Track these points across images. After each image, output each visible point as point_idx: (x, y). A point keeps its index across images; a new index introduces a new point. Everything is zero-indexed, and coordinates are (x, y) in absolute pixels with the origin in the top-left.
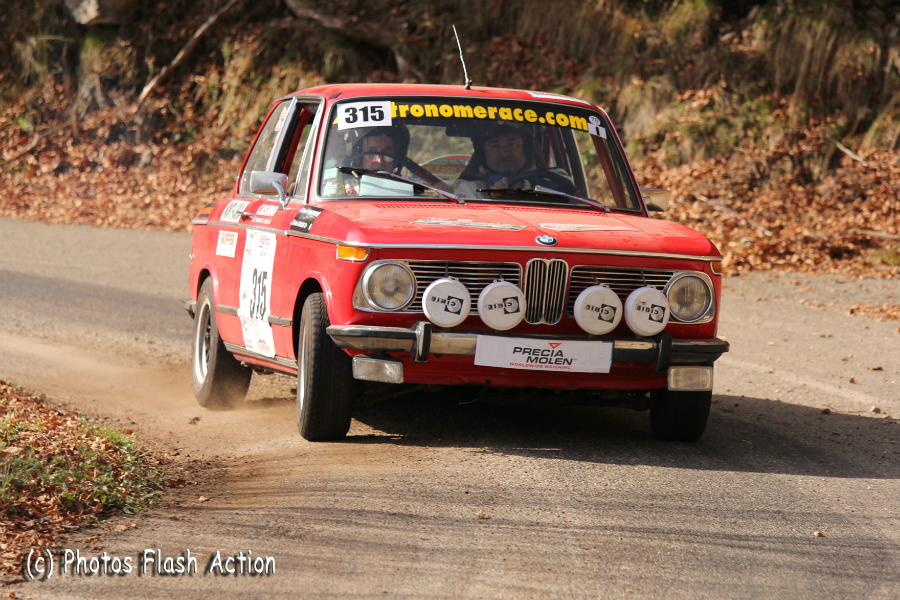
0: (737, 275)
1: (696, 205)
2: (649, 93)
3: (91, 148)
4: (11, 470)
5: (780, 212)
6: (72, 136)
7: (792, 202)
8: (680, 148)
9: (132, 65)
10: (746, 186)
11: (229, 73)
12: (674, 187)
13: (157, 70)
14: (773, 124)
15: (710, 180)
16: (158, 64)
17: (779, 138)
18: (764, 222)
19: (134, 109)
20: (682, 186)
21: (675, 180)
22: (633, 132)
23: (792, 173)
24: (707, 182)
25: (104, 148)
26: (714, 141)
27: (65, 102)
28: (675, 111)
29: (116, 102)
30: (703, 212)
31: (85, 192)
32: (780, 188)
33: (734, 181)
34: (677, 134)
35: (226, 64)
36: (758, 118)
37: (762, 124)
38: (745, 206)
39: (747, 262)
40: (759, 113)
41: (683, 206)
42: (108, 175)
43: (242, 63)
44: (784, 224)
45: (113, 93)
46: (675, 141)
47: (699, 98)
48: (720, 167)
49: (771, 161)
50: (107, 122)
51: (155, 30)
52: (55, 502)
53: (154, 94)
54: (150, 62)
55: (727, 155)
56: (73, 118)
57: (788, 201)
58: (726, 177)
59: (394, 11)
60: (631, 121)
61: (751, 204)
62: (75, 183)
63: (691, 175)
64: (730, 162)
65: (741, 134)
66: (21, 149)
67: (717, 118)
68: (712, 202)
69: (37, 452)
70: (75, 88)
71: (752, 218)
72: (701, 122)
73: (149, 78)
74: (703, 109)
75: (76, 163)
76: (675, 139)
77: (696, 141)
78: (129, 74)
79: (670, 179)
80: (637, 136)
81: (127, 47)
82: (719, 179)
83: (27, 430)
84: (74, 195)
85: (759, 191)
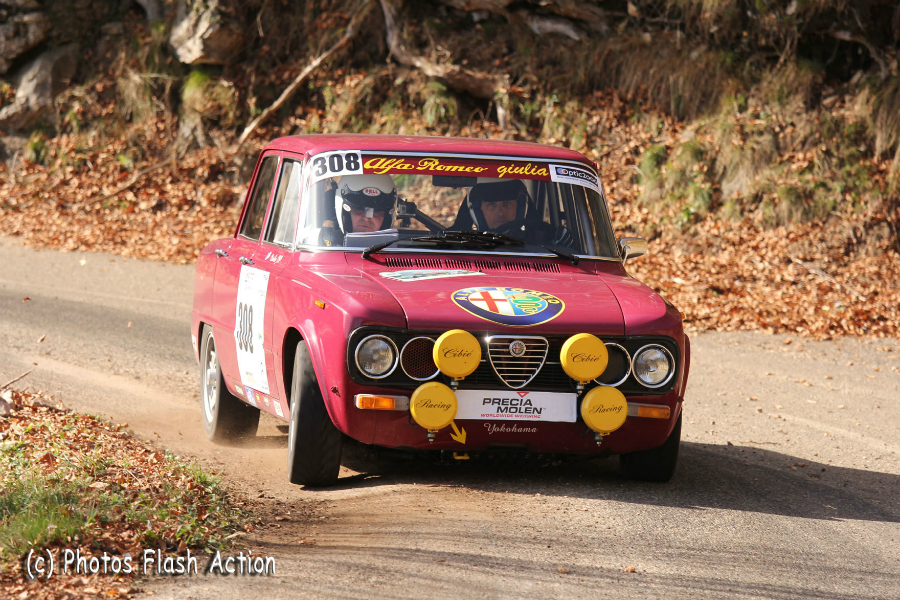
0: (830, 339)
1: (791, 267)
2: (749, 153)
3: (190, 186)
4: (96, 505)
5: (875, 277)
6: (171, 174)
7: (888, 269)
8: (777, 209)
9: (234, 107)
10: (842, 251)
11: (330, 117)
12: (770, 248)
13: (259, 112)
14: (872, 189)
15: (807, 243)
16: (261, 105)
17: (876, 203)
18: (859, 287)
19: (234, 149)
20: (778, 248)
21: (771, 242)
22: (731, 192)
23: (889, 239)
24: (803, 245)
25: (203, 187)
26: (812, 204)
27: (166, 140)
28: (773, 173)
29: (216, 142)
30: (798, 275)
31: (182, 231)
32: (876, 254)
33: (830, 244)
34: (775, 195)
35: (327, 108)
36: (857, 183)
37: (861, 189)
38: (840, 270)
39: (841, 327)
40: (859, 178)
41: (779, 267)
42: (205, 215)
43: (343, 108)
44: (879, 290)
45: (214, 133)
46: (773, 203)
47: (799, 160)
48: (817, 230)
49: (868, 227)
50: (207, 161)
51: (259, 72)
52: (138, 539)
53: (254, 135)
54: (252, 102)
55: (824, 219)
56: (174, 156)
57: (884, 267)
58: (822, 240)
59: (497, 62)
60: (729, 182)
61: (847, 269)
62: (172, 221)
63: (787, 237)
64: (827, 225)
65: (839, 198)
66: (120, 185)
67: (816, 182)
68: (807, 265)
69: (123, 488)
70: (176, 127)
71: (847, 282)
72: (799, 184)
73: (251, 119)
74: (802, 172)
75: (174, 201)
76: (773, 200)
77: (793, 203)
78: (231, 115)
79: (766, 240)
80: (735, 196)
81: (230, 87)
82: (815, 242)
83: (114, 466)
84: (171, 233)
85: (855, 257)
